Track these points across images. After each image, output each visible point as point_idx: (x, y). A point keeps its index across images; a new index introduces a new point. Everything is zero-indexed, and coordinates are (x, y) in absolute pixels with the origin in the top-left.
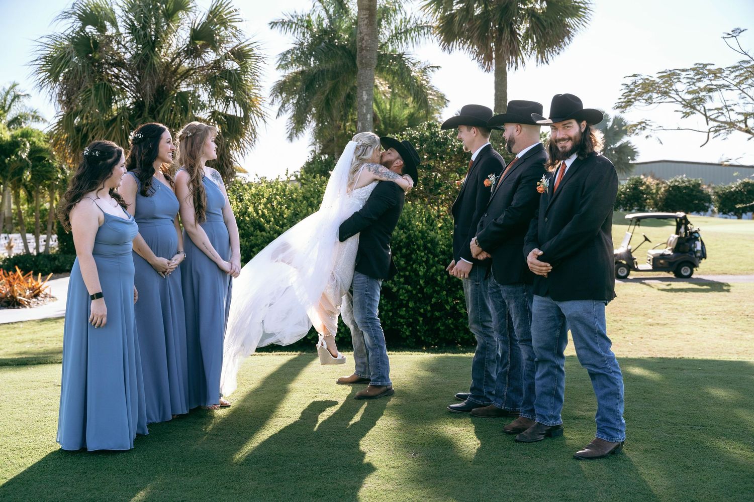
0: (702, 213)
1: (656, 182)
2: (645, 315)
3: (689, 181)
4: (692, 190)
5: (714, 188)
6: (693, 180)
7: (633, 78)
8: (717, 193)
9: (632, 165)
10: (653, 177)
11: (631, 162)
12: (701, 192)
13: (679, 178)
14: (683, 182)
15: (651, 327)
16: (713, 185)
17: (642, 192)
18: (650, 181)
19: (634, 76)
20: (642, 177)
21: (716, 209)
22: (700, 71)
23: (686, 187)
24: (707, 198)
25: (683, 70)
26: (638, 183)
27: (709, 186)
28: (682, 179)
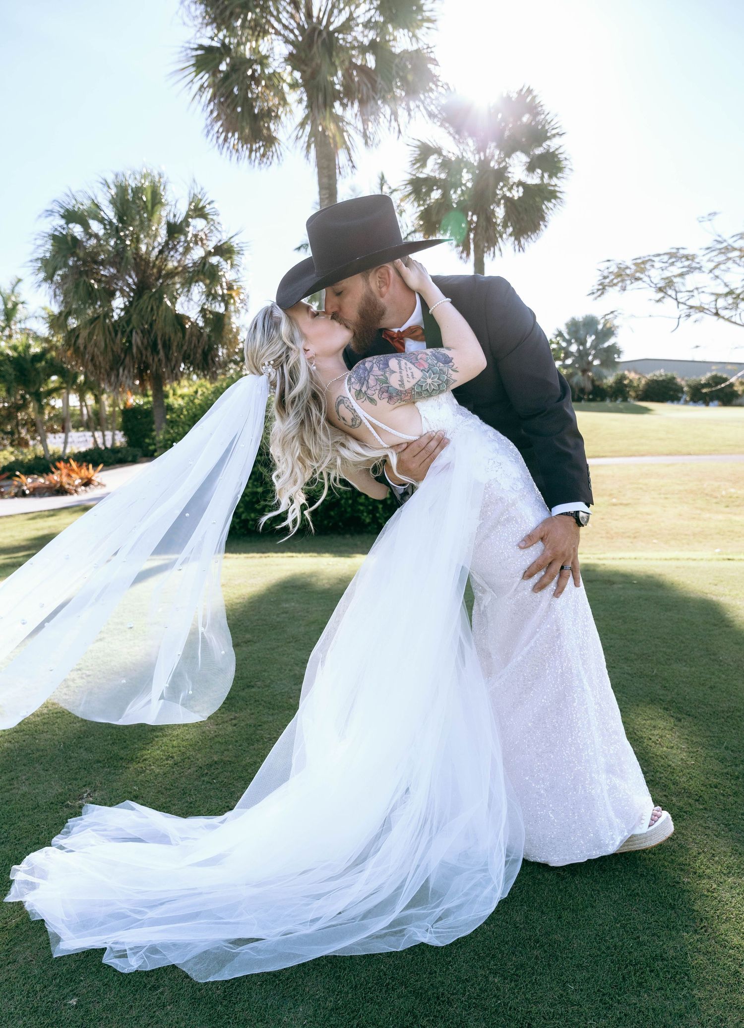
0: (676, 402)
1: (637, 377)
2: (611, 495)
3: (666, 375)
4: (668, 383)
5: (687, 381)
6: (669, 374)
7: (608, 263)
8: (689, 386)
9: (618, 363)
10: (636, 372)
11: (617, 360)
12: (676, 384)
13: (657, 373)
14: (661, 376)
15: (614, 507)
16: (686, 378)
17: (626, 386)
18: (632, 376)
19: (608, 261)
20: (626, 373)
21: (688, 399)
22: (674, 256)
23: (663, 381)
24: (680, 389)
25: (659, 255)
26: (623, 377)
27: (683, 379)
28: (660, 373)
